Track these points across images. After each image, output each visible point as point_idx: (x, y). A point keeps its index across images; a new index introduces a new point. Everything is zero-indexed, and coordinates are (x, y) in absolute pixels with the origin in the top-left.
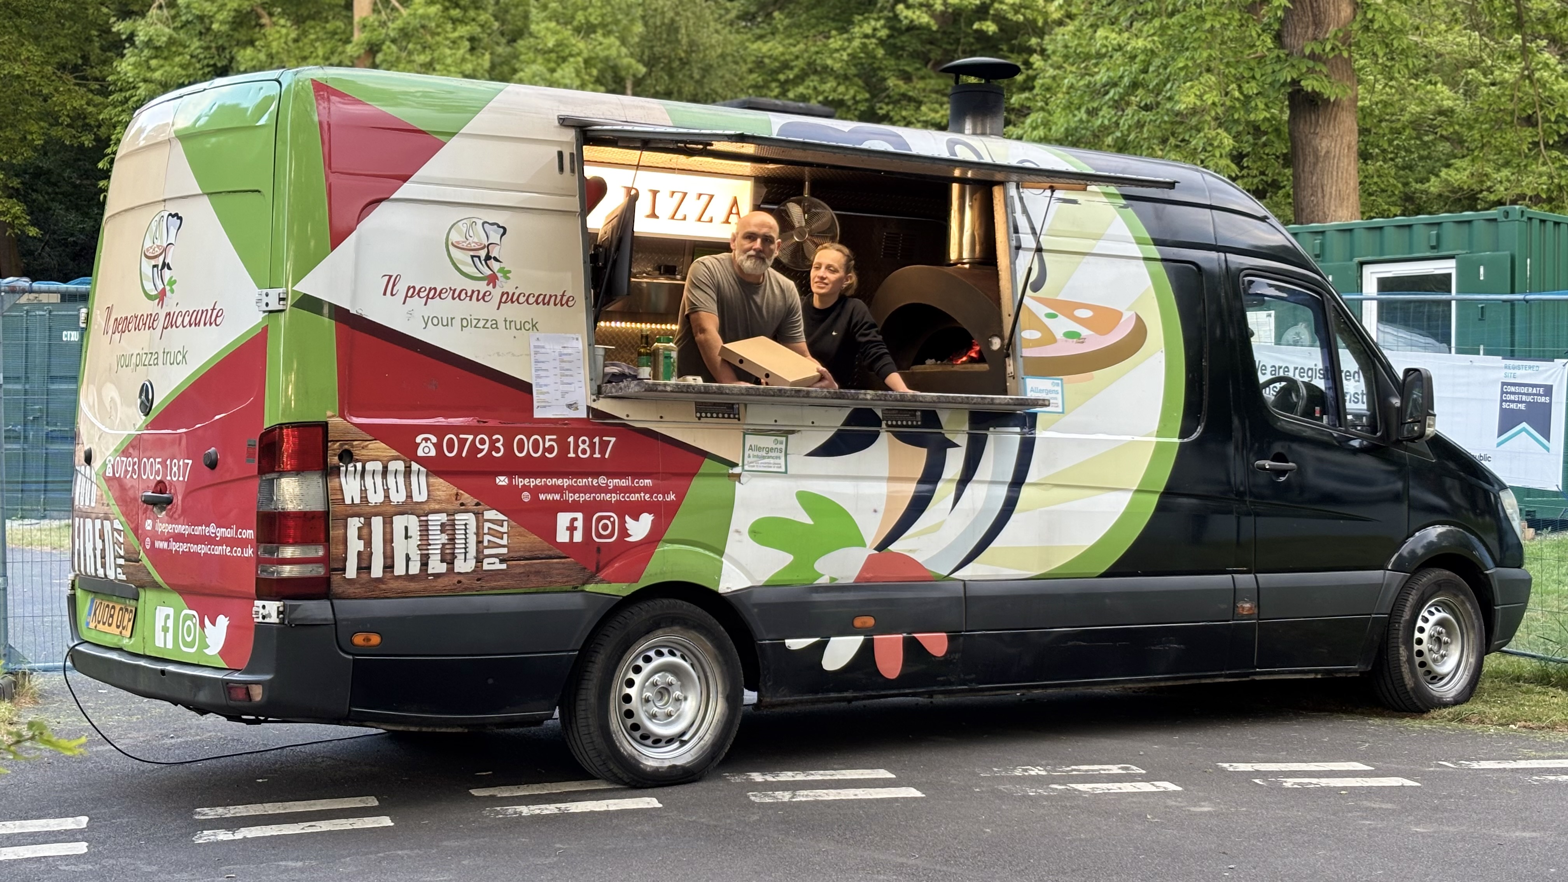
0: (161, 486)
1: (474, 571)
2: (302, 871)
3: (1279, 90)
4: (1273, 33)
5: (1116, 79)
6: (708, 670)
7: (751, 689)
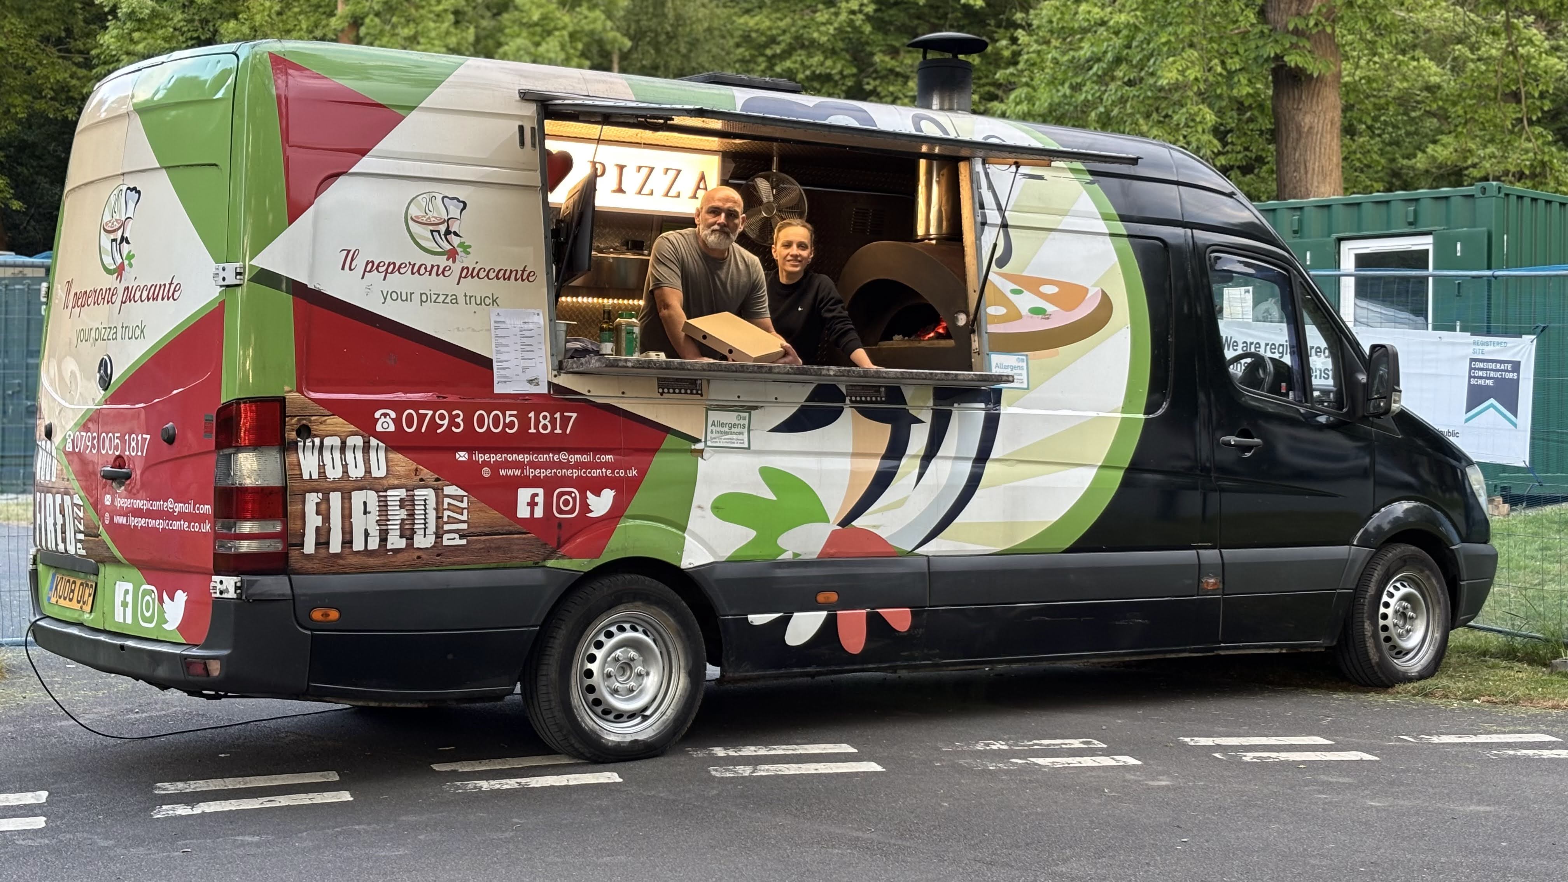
0: (119, 461)
1: (433, 546)
2: (258, 845)
3: (1262, 65)
4: (1257, 9)
5: (1100, 55)
6: (670, 645)
7: (714, 664)
